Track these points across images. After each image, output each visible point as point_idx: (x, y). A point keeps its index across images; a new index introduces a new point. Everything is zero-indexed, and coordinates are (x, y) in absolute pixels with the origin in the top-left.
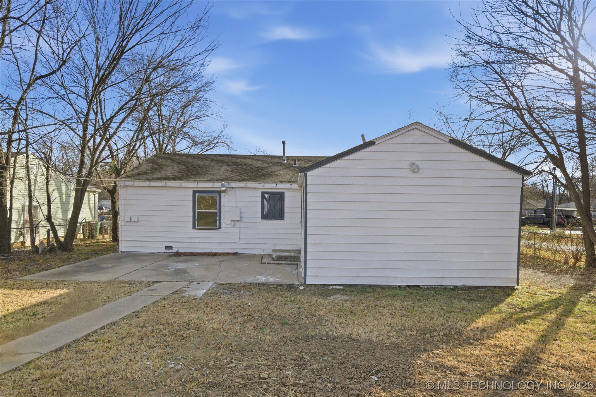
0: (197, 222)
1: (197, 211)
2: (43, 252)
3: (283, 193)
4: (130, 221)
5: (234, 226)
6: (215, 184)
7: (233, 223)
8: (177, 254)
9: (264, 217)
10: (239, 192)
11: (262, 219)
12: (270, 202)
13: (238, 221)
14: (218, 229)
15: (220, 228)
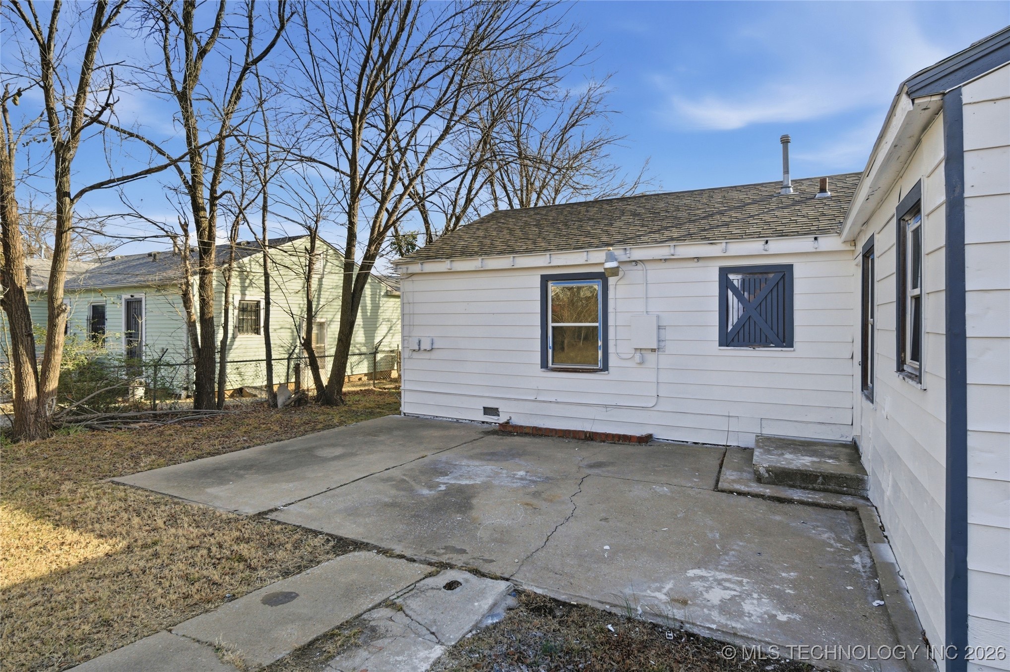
0: (550, 351)
1: (551, 324)
2: (286, 406)
3: (790, 267)
4: (417, 348)
5: (642, 363)
6: (591, 254)
7: (638, 356)
8: (507, 430)
9: (727, 339)
10: (655, 273)
11: (720, 345)
12: (746, 294)
13: (653, 350)
14: (601, 370)
15: (605, 368)
